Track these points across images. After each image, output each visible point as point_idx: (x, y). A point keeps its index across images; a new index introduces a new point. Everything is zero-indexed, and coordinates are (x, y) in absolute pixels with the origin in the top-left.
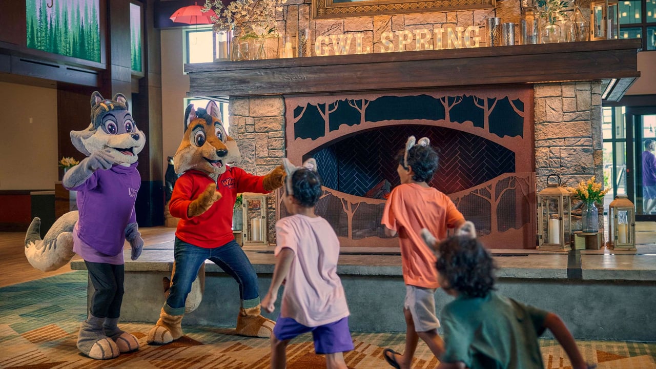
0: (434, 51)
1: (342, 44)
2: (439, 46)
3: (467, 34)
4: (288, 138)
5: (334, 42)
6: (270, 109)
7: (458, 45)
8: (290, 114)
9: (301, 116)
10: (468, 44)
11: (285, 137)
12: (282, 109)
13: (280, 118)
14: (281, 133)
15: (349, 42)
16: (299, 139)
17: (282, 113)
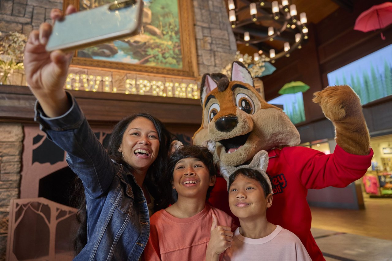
0: (167, 98)
1: (92, 83)
2: (170, 94)
3: (189, 89)
4: (25, 163)
5: (85, 80)
6: (7, 135)
7: (183, 95)
8: (29, 141)
9: (41, 143)
10: (190, 96)
11: (21, 161)
12: (21, 136)
13: (18, 144)
14: (17, 158)
15: (98, 82)
16: (37, 164)
17: (20, 140)
